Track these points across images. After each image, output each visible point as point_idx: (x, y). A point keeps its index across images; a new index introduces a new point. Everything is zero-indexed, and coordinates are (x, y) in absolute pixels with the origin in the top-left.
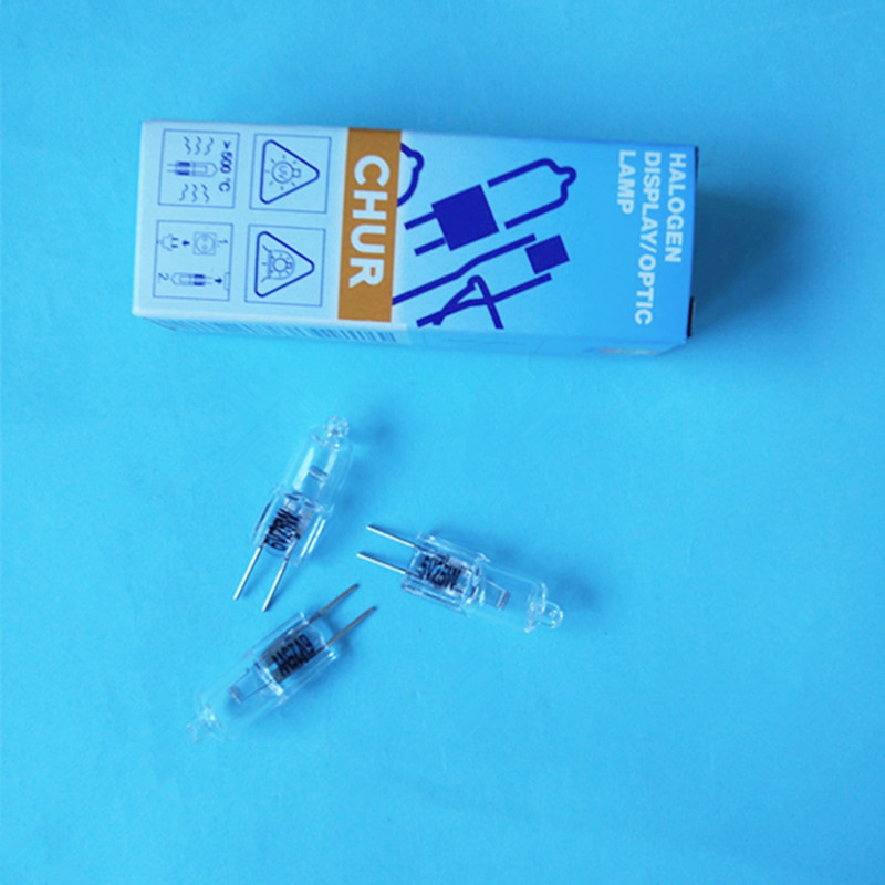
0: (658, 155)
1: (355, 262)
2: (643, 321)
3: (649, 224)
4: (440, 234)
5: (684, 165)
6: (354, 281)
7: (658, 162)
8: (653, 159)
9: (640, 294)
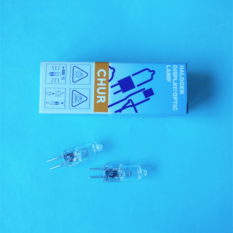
0: (176, 66)
1: (98, 97)
2: (175, 110)
3: (175, 84)
4: (120, 89)
5: (183, 68)
6: (98, 102)
7: (176, 68)
8: (175, 67)
9: (174, 102)
